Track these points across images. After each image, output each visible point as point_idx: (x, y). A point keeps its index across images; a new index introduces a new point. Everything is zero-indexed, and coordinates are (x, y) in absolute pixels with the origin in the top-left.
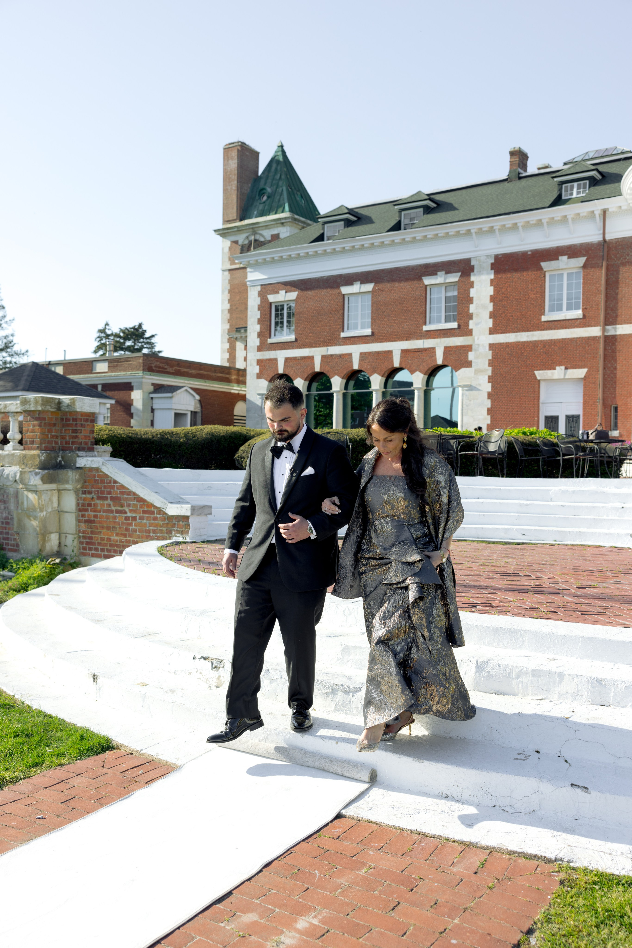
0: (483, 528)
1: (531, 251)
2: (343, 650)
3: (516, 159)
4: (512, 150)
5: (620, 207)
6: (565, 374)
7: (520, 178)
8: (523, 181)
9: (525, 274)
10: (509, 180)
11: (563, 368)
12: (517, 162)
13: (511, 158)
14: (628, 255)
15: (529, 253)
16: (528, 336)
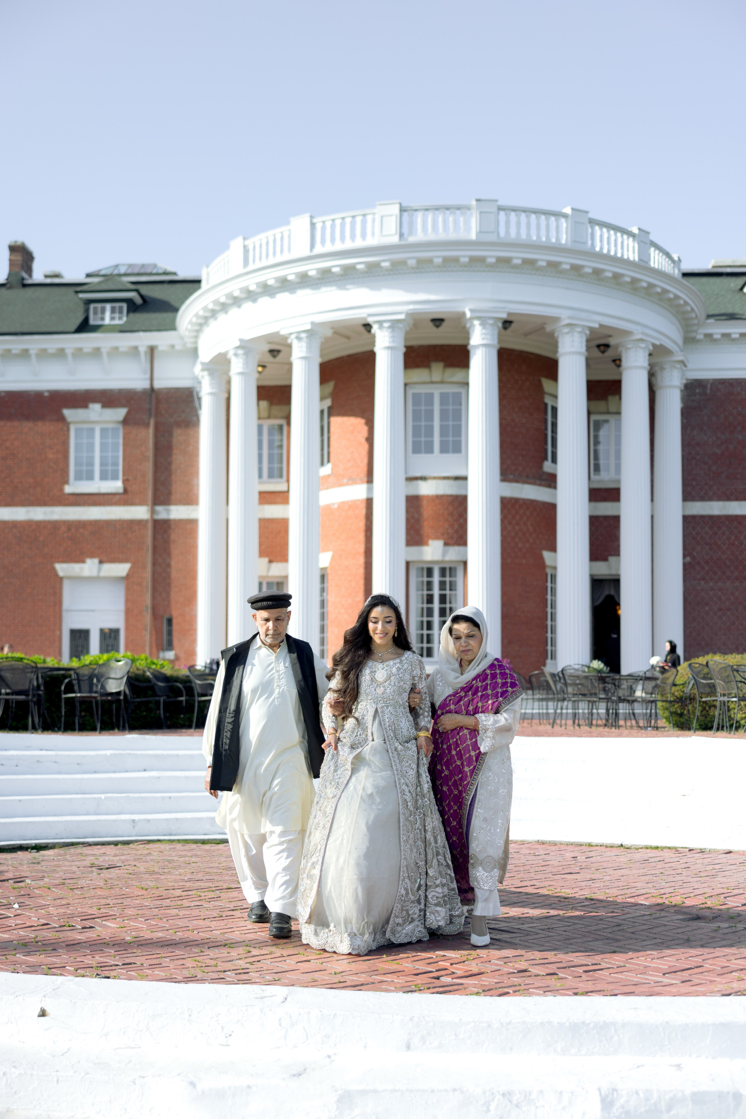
0: (177, 819)
1: (49, 391)
2: (340, 1100)
3: (18, 258)
4: (13, 244)
5: (173, 346)
6: (99, 570)
7: (25, 286)
8: (30, 291)
9: (40, 424)
10: (8, 285)
11: (96, 561)
12: (20, 262)
13: (11, 255)
14: (183, 411)
15: (46, 394)
16: (45, 513)
